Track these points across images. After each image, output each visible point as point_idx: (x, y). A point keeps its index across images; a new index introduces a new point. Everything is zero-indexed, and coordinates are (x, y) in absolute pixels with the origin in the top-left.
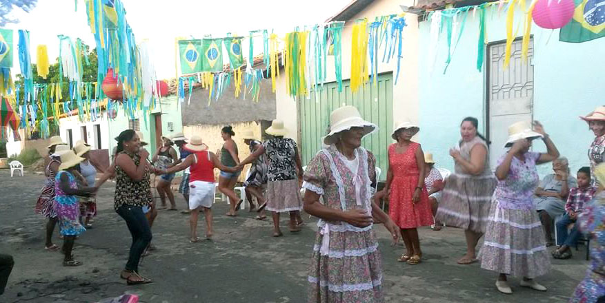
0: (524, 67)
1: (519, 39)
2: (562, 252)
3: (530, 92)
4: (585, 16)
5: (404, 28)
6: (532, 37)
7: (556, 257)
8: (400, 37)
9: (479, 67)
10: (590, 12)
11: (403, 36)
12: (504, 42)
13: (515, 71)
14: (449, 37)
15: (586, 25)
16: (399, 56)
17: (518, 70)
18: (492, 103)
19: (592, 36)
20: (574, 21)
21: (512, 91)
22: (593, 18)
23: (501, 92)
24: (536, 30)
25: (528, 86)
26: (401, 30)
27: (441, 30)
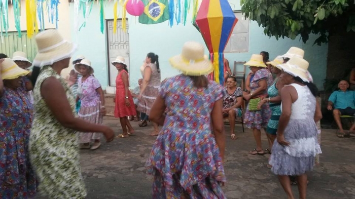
0: (125, 34)
1: (120, 19)
2: (143, 124)
3: (128, 46)
4: (149, 12)
5: (59, 4)
6: (127, 19)
7: (141, 126)
8: (57, 9)
9: (102, 31)
10: (152, 10)
11: (58, 9)
12: (113, 20)
13: (120, 35)
14: (84, 13)
15: (150, 16)
16: (57, 20)
17: (122, 35)
18: (110, 51)
19: (153, 22)
20: (145, 14)
21: (120, 45)
22: (153, 13)
23: (114, 46)
24: (128, 15)
25: (127, 43)
26: (57, 5)
27: (80, 8)
